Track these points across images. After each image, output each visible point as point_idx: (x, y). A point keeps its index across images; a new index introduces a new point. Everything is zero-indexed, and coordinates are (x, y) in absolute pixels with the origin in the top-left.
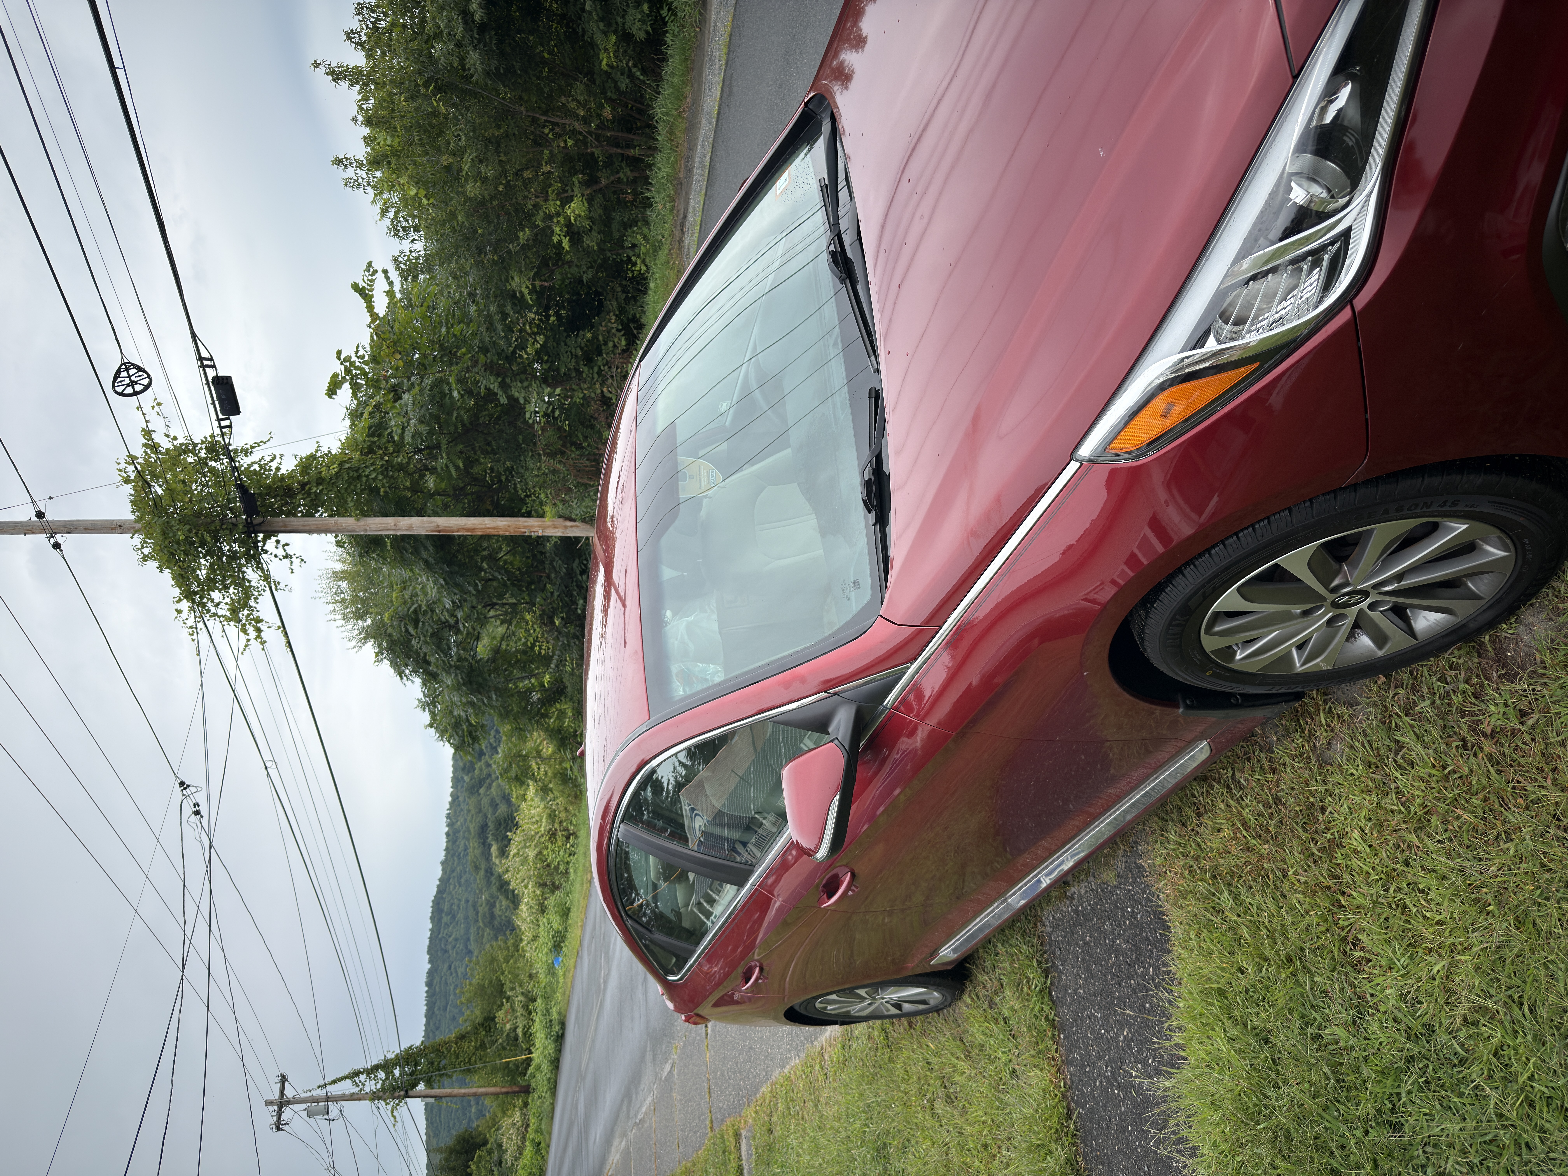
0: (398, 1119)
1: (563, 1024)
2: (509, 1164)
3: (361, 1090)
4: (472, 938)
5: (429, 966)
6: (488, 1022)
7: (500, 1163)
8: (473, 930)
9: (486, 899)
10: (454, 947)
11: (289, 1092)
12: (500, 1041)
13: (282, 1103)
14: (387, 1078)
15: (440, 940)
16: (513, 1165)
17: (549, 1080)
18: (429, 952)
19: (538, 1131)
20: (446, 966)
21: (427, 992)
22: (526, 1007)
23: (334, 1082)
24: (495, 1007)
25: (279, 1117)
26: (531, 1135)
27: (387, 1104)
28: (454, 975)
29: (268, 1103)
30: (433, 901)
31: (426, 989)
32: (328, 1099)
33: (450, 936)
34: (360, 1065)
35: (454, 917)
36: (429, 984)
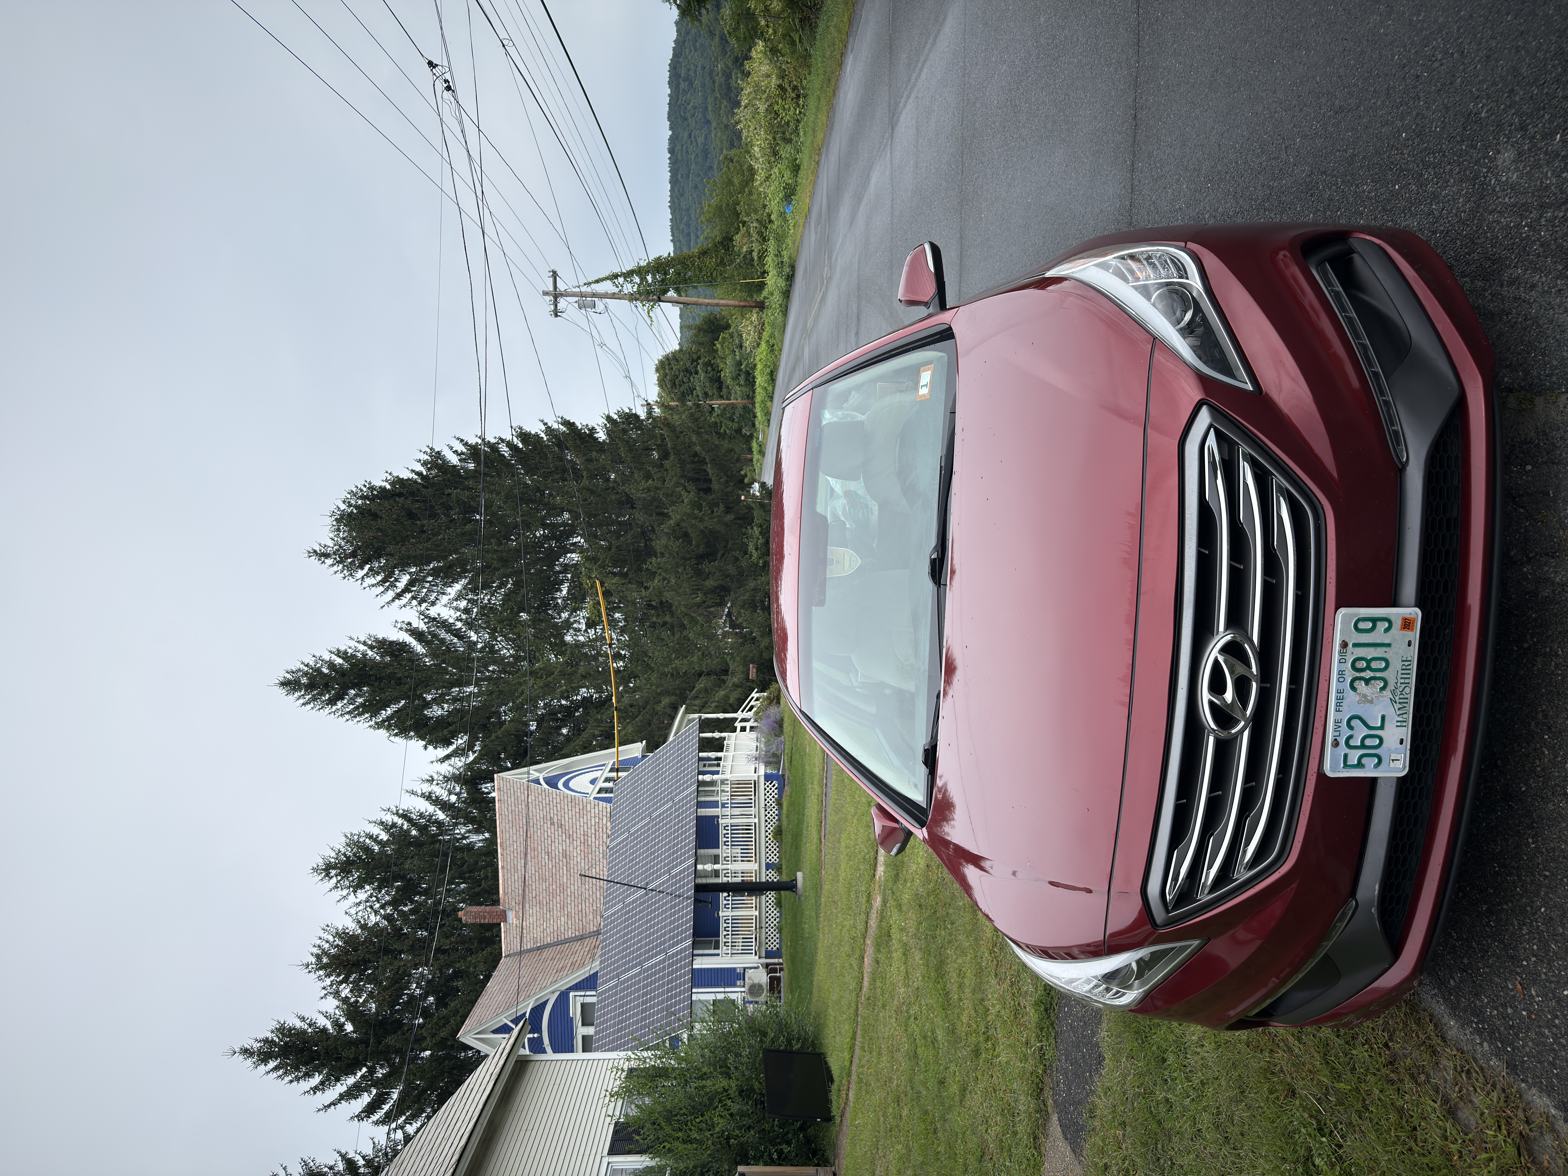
0: (654, 319)
1: (793, 267)
2: (748, 350)
3: (620, 291)
4: (710, 108)
5: (670, 133)
6: (727, 242)
7: (741, 347)
8: (710, 100)
9: (722, 69)
10: (693, 116)
11: (561, 286)
12: (738, 261)
13: (557, 295)
14: (641, 283)
15: (679, 107)
16: (751, 351)
17: (781, 305)
18: (669, 119)
19: (772, 336)
20: (686, 135)
21: (669, 159)
22: (760, 234)
23: (597, 281)
24: (732, 230)
25: (556, 306)
26: (765, 335)
27: (644, 305)
28: (694, 144)
29: (546, 293)
30: (669, 65)
31: (669, 155)
32: (594, 295)
33: (688, 104)
34: (617, 270)
35: (691, 84)
36: (671, 151)
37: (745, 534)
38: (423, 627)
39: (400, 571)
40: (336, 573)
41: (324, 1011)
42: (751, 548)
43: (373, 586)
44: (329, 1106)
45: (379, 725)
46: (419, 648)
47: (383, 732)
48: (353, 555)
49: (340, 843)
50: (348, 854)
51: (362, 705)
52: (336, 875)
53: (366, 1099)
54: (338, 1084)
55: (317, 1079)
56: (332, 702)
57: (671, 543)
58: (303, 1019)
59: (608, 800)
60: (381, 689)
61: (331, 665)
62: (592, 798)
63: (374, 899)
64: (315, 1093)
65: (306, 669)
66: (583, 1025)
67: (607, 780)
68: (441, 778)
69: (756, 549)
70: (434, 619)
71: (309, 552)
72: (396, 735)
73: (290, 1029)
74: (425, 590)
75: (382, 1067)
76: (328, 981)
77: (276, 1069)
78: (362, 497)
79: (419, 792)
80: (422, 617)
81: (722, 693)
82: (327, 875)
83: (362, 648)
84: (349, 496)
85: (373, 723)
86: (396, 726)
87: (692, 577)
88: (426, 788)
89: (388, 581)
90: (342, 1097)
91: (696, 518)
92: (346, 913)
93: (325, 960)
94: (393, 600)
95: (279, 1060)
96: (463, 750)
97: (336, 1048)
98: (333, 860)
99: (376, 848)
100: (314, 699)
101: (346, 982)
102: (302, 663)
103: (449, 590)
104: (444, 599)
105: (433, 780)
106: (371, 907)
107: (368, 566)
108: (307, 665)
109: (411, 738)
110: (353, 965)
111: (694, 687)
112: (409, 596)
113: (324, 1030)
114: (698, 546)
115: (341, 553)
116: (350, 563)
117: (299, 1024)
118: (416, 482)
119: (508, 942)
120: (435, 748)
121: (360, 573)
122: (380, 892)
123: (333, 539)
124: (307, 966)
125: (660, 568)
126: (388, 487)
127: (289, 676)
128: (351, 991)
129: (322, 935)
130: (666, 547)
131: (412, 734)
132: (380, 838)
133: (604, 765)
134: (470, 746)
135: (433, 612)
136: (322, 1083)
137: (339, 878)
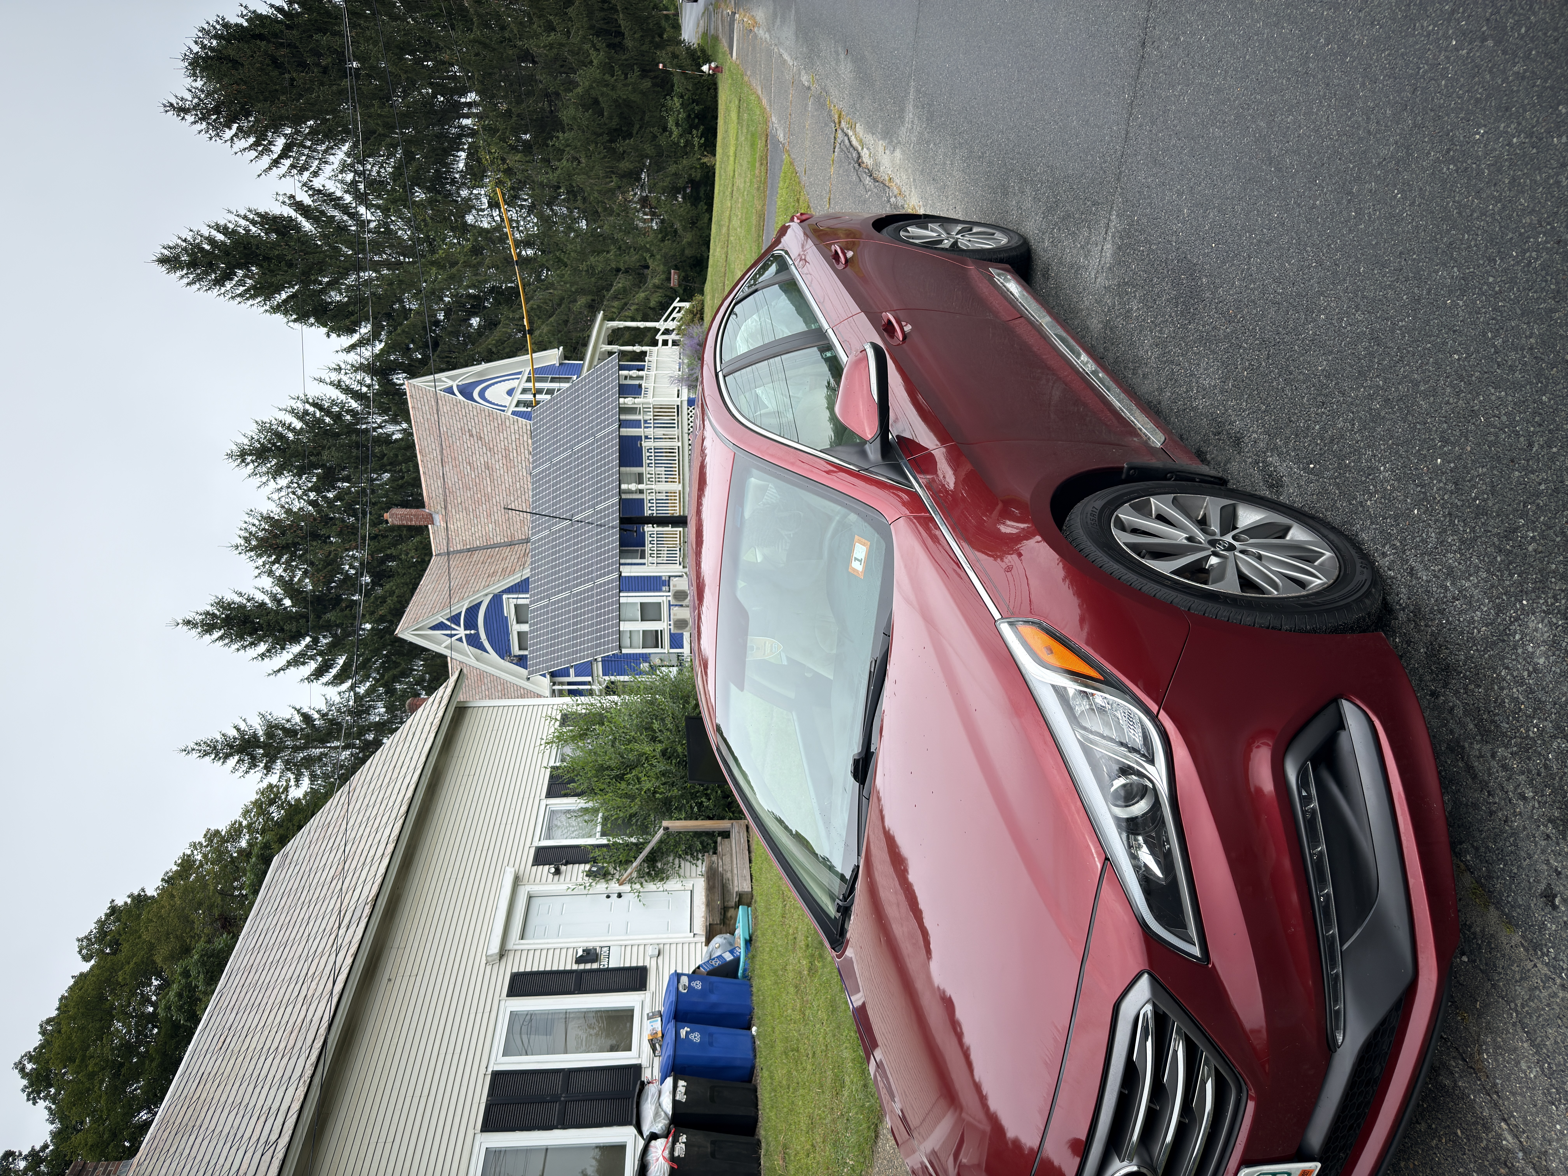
37: (663, 106)
38: (307, 201)
39: (273, 133)
40: (200, 132)
41: (260, 587)
42: (671, 124)
43: (244, 149)
44: (279, 671)
45: (276, 309)
46: (307, 226)
47: (279, 317)
48: (217, 110)
49: (252, 430)
50: (262, 441)
51: (253, 287)
52: (253, 461)
53: (313, 666)
54: (284, 652)
55: (262, 647)
56: (219, 282)
57: (579, 115)
58: (240, 594)
59: (526, 416)
60: (272, 271)
61: (211, 241)
62: (509, 413)
63: (296, 485)
64: (263, 659)
65: (184, 244)
66: (518, 622)
67: (524, 391)
68: (349, 367)
69: (677, 125)
70: (319, 191)
71: (165, 106)
72: (295, 321)
73: (229, 604)
74: (304, 158)
75: (324, 637)
76: (260, 562)
77: (221, 638)
78: (216, 37)
79: (328, 381)
80: (305, 189)
81: (642, 295)
82: (243, 461)
83: (243, 223)
84: (200, 34)
85: (267, 308)
86: (293, 311)
87: (605, 157)
88: (335, 377)
89: (261, 145)
90: (289, 664)
91: (607, 85)
92: (269, 498)
93: (254, 543)
94: (270, 168)
95: (223, 631)
96: (369, 340)
97: (277, 622)
98: (246, 447)
99: (291, 436)
100: (199, 279)
101: (278, 563)
102: (179, 238)
103: (331, 158)
104: (328, 170)
105: (340, 369)
106: (294, 493)
107: (235, 126)
108: (185, 240)
109: (312, 325)
110: (283, 547)
111: (612, 285)
112: (287, 162)
113: (263, 604)
114: (611, 118)
115: (203, 108)
116: (215, 121)
117: (237, 599)
118: (276, 20)
119: (437, 542)
120: (339, 336)
121: (229, 134)
122: (301, 479)
123: (190, 91)
124: (237, 547)
125: (568, 146)
126: (245, 24)
127: (166, 252)
128: (285, 570)
129: (247, 520)
130: (574, 118)
131: (312, 320)
132: (293, 426)
133: (520, 373)
134: (375, 335)
135: (317, 183)
136: (269, 651)
137: (256, 464)
